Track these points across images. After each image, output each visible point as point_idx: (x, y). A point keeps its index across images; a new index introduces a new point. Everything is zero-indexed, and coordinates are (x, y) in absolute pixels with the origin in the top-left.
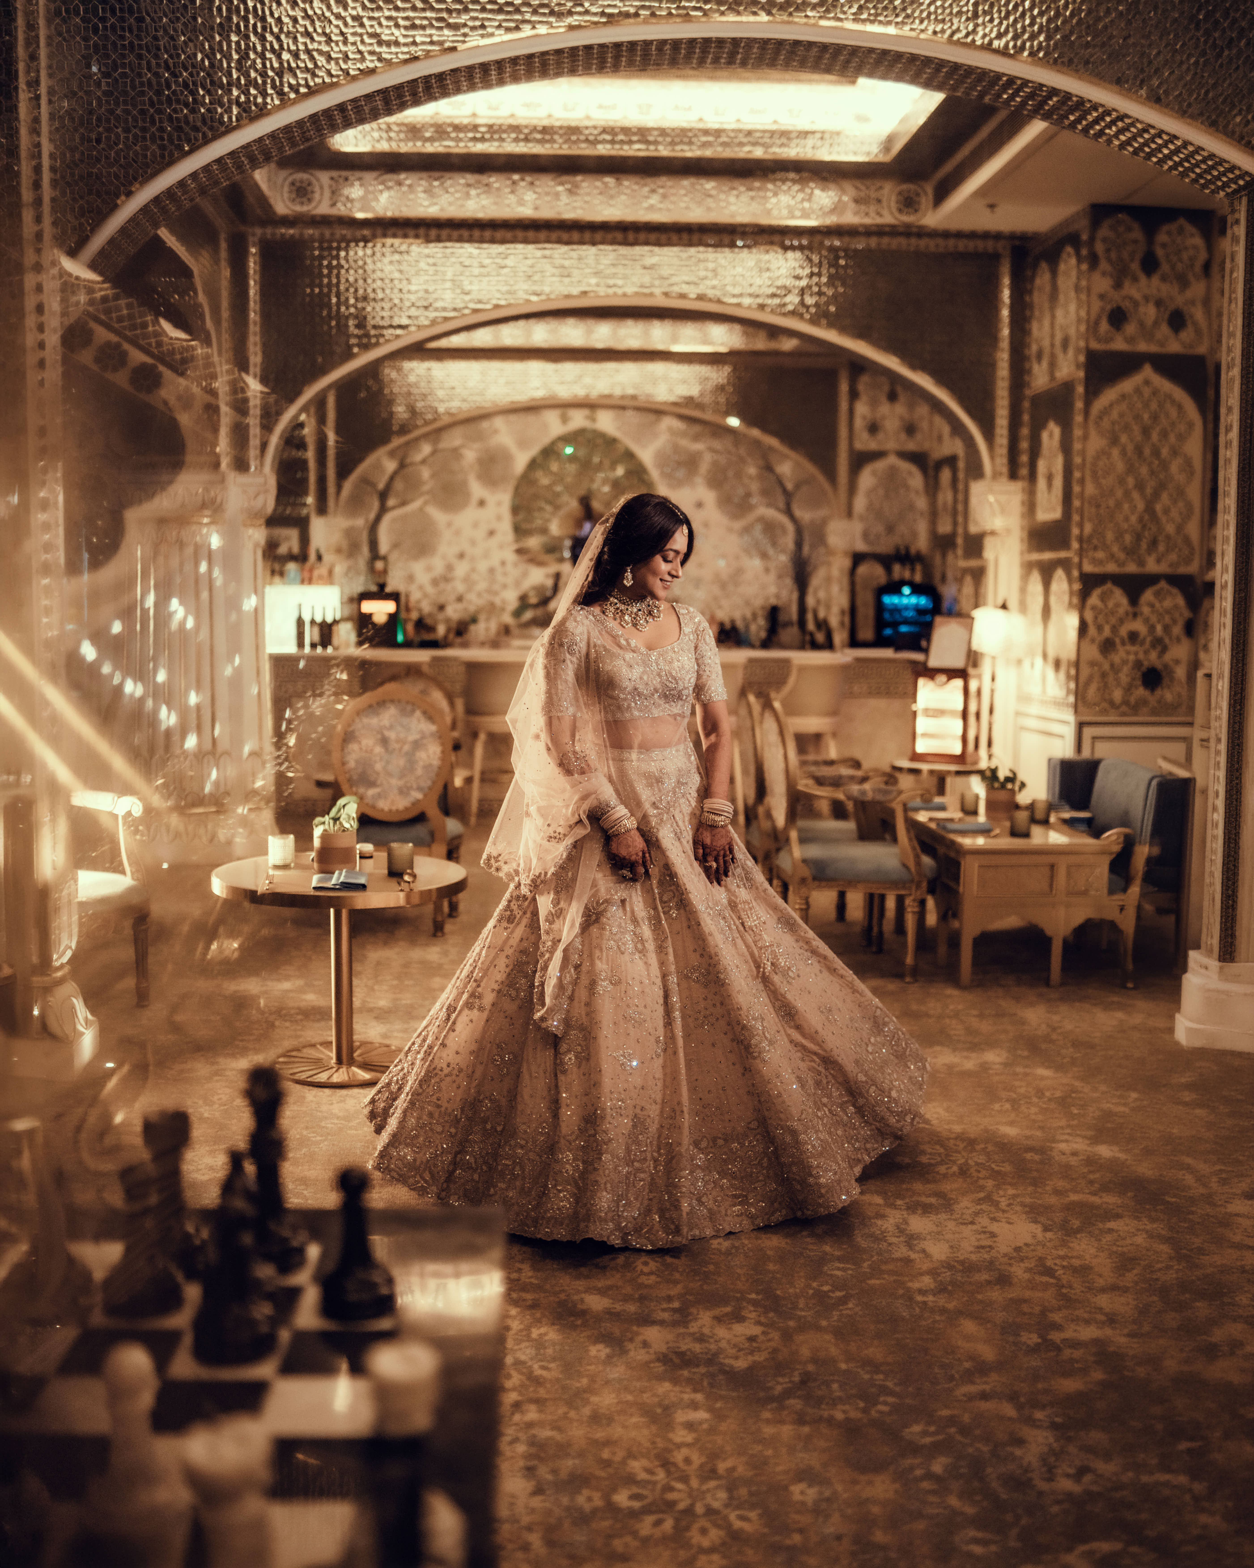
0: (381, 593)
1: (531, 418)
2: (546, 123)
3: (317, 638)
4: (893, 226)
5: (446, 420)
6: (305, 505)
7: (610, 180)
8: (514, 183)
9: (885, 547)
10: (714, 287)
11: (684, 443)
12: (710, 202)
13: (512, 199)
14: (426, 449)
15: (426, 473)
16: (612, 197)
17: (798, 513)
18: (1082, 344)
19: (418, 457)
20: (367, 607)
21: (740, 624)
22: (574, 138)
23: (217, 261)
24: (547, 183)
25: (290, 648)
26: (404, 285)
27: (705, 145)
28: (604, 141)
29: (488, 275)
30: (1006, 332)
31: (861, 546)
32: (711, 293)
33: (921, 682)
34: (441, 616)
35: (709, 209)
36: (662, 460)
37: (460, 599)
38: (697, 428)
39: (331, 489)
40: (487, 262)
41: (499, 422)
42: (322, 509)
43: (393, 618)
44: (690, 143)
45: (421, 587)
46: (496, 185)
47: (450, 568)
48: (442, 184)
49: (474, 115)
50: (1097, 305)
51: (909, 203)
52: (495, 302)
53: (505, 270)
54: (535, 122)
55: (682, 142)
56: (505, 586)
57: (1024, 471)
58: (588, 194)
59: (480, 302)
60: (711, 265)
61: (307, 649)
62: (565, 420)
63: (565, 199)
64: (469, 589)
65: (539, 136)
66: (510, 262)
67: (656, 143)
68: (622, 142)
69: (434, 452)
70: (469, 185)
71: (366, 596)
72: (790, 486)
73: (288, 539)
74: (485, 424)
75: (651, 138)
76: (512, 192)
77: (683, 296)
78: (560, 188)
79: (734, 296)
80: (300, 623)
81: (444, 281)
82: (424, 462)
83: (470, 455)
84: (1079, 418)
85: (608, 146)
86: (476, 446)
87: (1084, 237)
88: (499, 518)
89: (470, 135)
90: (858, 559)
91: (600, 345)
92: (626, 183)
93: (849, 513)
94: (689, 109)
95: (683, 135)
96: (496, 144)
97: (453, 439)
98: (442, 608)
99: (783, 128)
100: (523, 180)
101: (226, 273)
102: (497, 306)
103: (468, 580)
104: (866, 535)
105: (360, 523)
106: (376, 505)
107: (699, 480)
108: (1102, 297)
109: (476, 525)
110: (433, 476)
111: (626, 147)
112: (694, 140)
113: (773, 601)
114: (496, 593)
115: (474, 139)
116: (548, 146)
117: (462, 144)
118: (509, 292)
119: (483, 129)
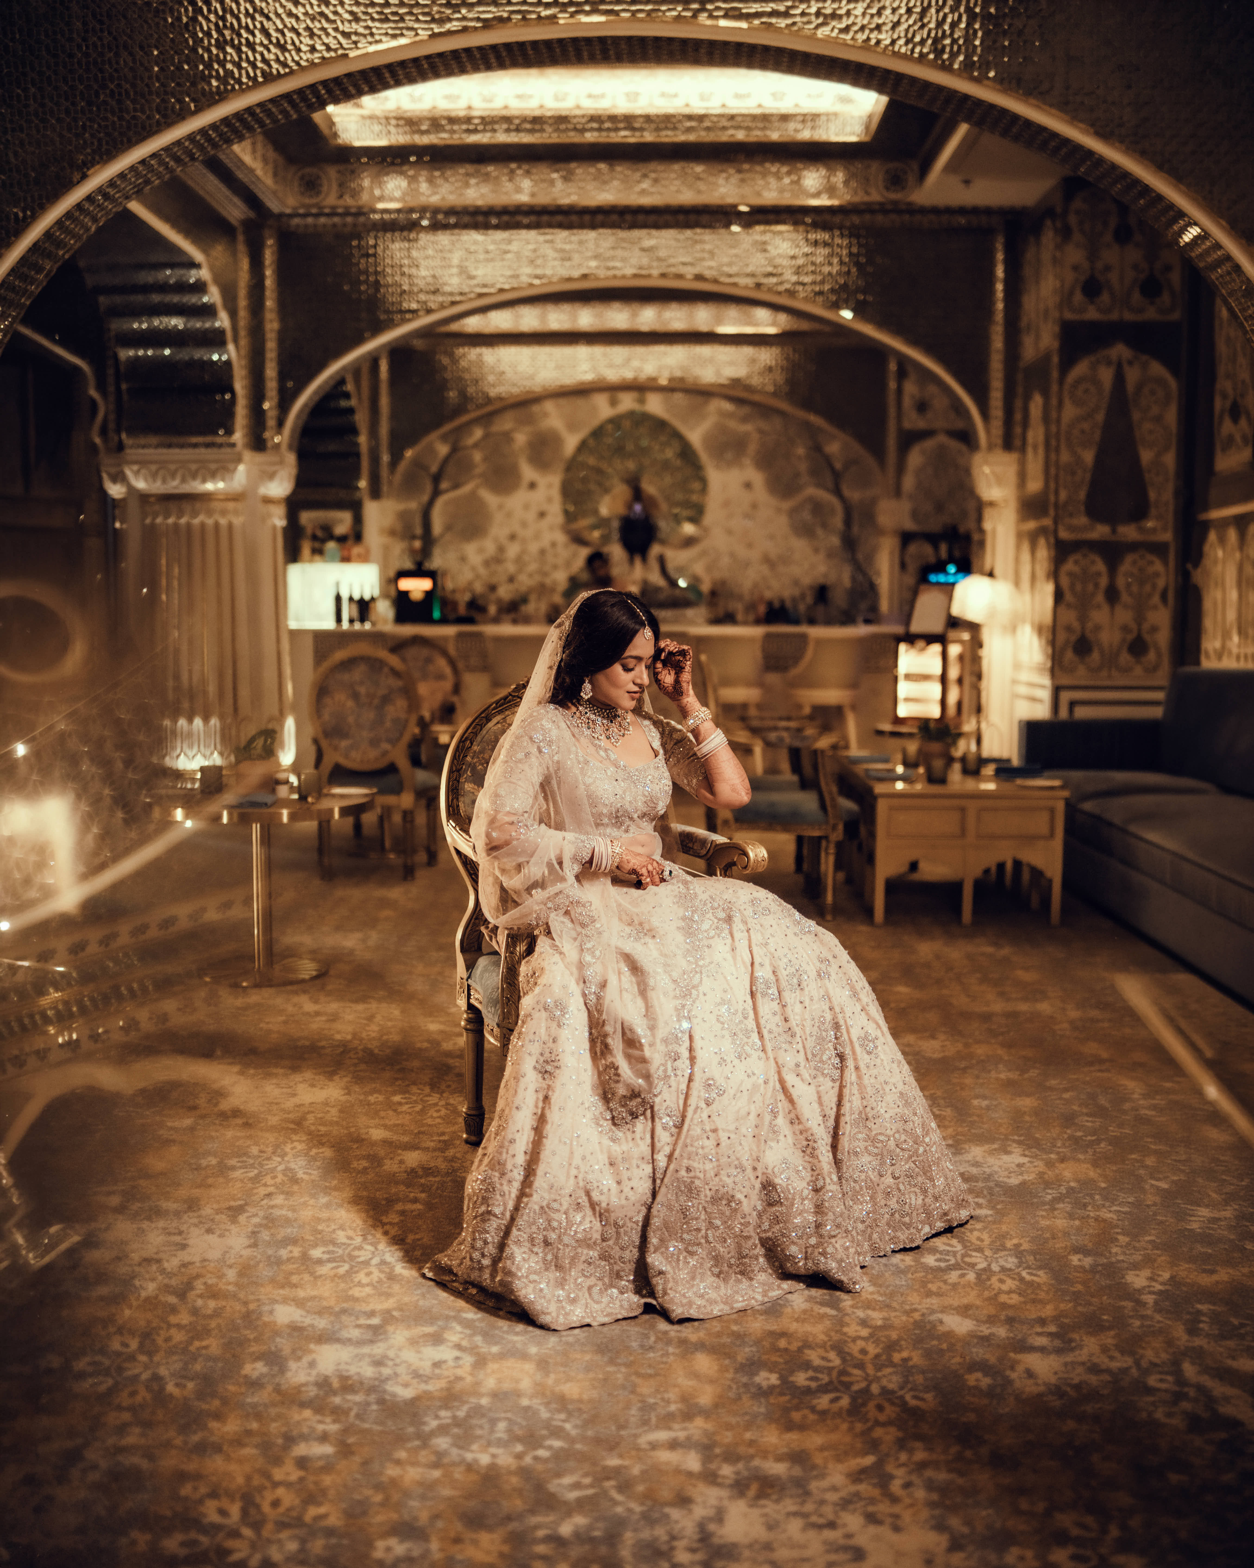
0: (419, 572)
1: (580, 402)
2: (537, 113)
3: (355, 614)
4: (881, 204)
5: (498, 405)
6: (358, 488)
7: (602, 166)
8: (512, 172)
9: (935, 525)
10: (711, 268)
11: (733, 424)
12: (702, 186)
13: (509, 186)
14: (478, 433)
15: (477, 456)
16: (605, 182)
17: (847, 492)
18: (1056, 314)
19: (470, 441)
20: (406, 584)
21: (788, 604)
22: (563, 127)
23: (234, 254)
24: (543, 171)
25: (328, 624)
26: (414, 271)
27: (689, 130)
28: (592, 130)
29: (492, 260)
30: (1000, 306)
31: (909, 525)
32: (708, 273)
33: (903, 647)
34: (493, 597)
35: (699, 192)
36: (709, 440)
37: (511, 579)
38: (745, 410)
39: (384, 472)
40: (491, 247)
41: (549, 406)
42: (376, 493)
43: (429, 594)
44: (675, 128)
45: (473, 569)
46: (494, 174)
47: (501, 549)
48: (443, 174)
49: (470, 108)
50: (1070, 276)
51: (895, 181)
52: (499, 286)
53: (509, 256)
54: (527, 113)
55: (666, 128)
56: (555, 567)
57: (1017, 442)
58: (584, 180)
59: (485, 286)
60: (708, 247)
61: (345, 625)
62: (613, 403)
63: (559, 185)
64: (520, 570)
65: (528, 126)
66: (514, 247)
67: (642, 129)
68: (609, 129)
69: (486, 436)
70: (467, 175)
71: (403, 574)
72: (838, 466)
73: (341, 521)
74: (535, 408)
75: (637, 125)
76: (510, 180)
77: (680, 277)
78: (555, 175)
79: (730, 276)
80: (338, 599)
81: (450, 266)
82: (476, 445)
83: (521, 438)
84: (1055, 388)
85: (596, 134)
86: (528, 429)
87: (1059, 210)
88: (550, 500)
89: (464, 127)
90: (906, 538)
91: (645, 328)
92: (619, 169)
93: (898, 492)
94: (676, 96)
95: (667, 121)
96: (488, 135)
97: (505, 423)
98: (493, 588)
99: (767, 111)
100: (519, 167)
101: (245, 264)
102: (501, 290)
103: (519, 560)
104: (915, 515)
105: (413, 505)
106: (429, 488)
107: (747, 461)
108: (1075, 268)
109: (526, 507)
110: (485, 459)
111: (612, 134)
112: (679, 126)
113: (821, 580)
114: (546, 574)
115: (468, 131)
116: (537, 135)
117: (456, 136)
118: (513, 277)
119: (476, 121)
